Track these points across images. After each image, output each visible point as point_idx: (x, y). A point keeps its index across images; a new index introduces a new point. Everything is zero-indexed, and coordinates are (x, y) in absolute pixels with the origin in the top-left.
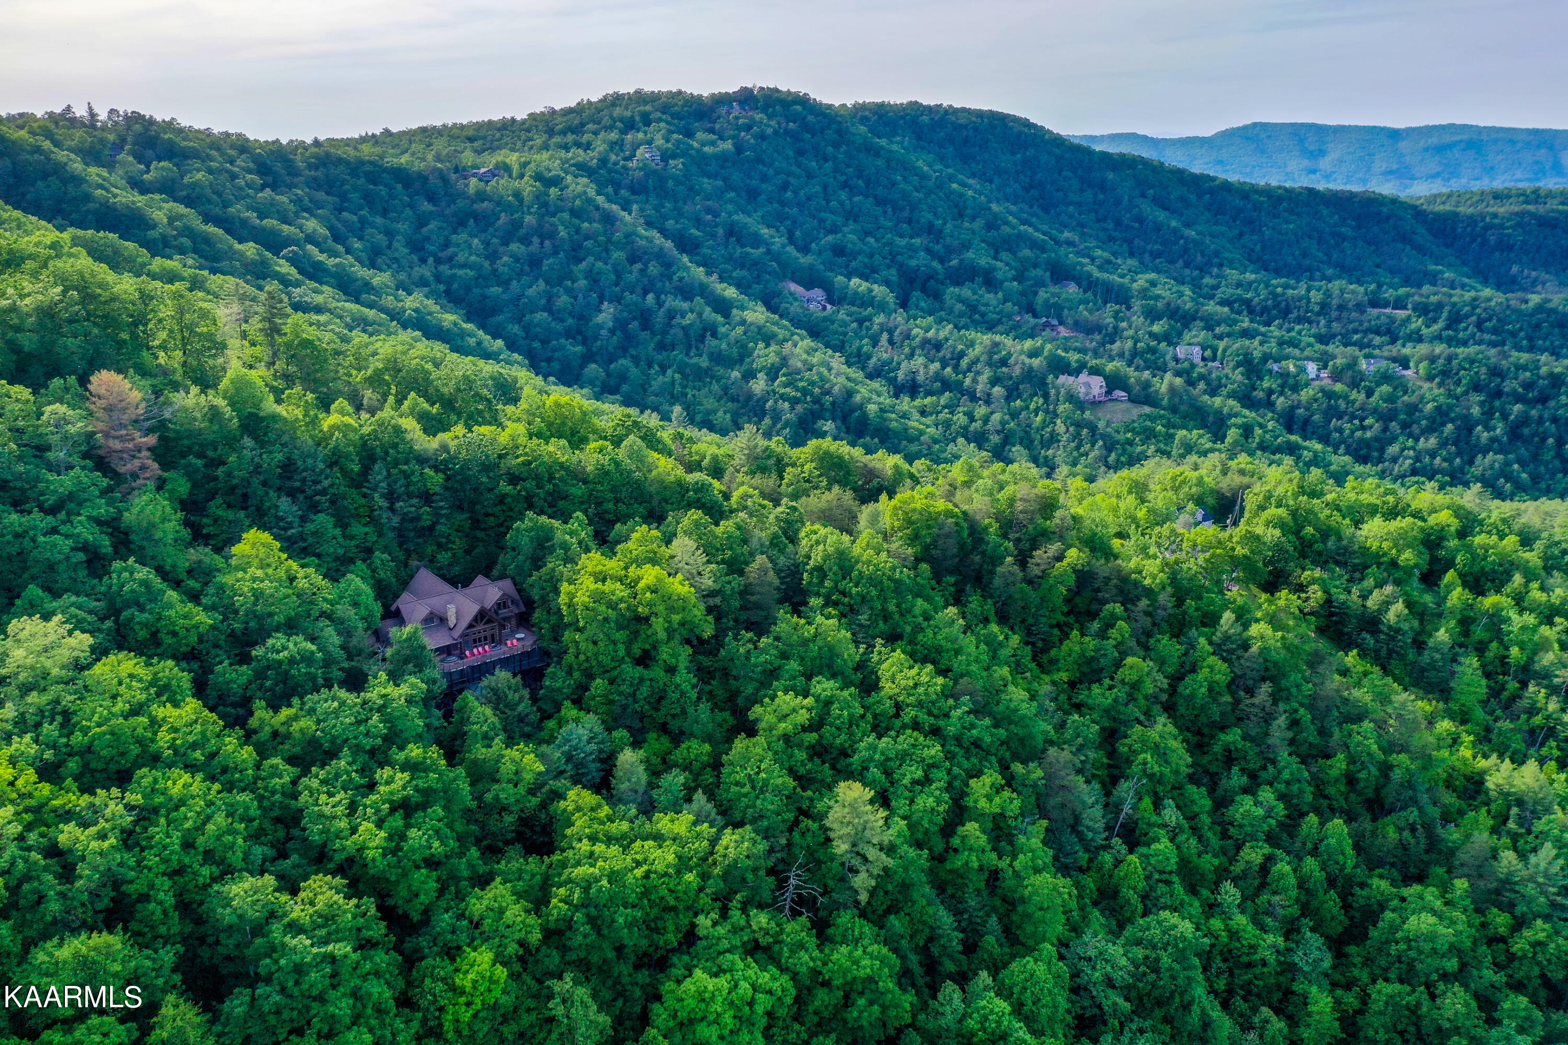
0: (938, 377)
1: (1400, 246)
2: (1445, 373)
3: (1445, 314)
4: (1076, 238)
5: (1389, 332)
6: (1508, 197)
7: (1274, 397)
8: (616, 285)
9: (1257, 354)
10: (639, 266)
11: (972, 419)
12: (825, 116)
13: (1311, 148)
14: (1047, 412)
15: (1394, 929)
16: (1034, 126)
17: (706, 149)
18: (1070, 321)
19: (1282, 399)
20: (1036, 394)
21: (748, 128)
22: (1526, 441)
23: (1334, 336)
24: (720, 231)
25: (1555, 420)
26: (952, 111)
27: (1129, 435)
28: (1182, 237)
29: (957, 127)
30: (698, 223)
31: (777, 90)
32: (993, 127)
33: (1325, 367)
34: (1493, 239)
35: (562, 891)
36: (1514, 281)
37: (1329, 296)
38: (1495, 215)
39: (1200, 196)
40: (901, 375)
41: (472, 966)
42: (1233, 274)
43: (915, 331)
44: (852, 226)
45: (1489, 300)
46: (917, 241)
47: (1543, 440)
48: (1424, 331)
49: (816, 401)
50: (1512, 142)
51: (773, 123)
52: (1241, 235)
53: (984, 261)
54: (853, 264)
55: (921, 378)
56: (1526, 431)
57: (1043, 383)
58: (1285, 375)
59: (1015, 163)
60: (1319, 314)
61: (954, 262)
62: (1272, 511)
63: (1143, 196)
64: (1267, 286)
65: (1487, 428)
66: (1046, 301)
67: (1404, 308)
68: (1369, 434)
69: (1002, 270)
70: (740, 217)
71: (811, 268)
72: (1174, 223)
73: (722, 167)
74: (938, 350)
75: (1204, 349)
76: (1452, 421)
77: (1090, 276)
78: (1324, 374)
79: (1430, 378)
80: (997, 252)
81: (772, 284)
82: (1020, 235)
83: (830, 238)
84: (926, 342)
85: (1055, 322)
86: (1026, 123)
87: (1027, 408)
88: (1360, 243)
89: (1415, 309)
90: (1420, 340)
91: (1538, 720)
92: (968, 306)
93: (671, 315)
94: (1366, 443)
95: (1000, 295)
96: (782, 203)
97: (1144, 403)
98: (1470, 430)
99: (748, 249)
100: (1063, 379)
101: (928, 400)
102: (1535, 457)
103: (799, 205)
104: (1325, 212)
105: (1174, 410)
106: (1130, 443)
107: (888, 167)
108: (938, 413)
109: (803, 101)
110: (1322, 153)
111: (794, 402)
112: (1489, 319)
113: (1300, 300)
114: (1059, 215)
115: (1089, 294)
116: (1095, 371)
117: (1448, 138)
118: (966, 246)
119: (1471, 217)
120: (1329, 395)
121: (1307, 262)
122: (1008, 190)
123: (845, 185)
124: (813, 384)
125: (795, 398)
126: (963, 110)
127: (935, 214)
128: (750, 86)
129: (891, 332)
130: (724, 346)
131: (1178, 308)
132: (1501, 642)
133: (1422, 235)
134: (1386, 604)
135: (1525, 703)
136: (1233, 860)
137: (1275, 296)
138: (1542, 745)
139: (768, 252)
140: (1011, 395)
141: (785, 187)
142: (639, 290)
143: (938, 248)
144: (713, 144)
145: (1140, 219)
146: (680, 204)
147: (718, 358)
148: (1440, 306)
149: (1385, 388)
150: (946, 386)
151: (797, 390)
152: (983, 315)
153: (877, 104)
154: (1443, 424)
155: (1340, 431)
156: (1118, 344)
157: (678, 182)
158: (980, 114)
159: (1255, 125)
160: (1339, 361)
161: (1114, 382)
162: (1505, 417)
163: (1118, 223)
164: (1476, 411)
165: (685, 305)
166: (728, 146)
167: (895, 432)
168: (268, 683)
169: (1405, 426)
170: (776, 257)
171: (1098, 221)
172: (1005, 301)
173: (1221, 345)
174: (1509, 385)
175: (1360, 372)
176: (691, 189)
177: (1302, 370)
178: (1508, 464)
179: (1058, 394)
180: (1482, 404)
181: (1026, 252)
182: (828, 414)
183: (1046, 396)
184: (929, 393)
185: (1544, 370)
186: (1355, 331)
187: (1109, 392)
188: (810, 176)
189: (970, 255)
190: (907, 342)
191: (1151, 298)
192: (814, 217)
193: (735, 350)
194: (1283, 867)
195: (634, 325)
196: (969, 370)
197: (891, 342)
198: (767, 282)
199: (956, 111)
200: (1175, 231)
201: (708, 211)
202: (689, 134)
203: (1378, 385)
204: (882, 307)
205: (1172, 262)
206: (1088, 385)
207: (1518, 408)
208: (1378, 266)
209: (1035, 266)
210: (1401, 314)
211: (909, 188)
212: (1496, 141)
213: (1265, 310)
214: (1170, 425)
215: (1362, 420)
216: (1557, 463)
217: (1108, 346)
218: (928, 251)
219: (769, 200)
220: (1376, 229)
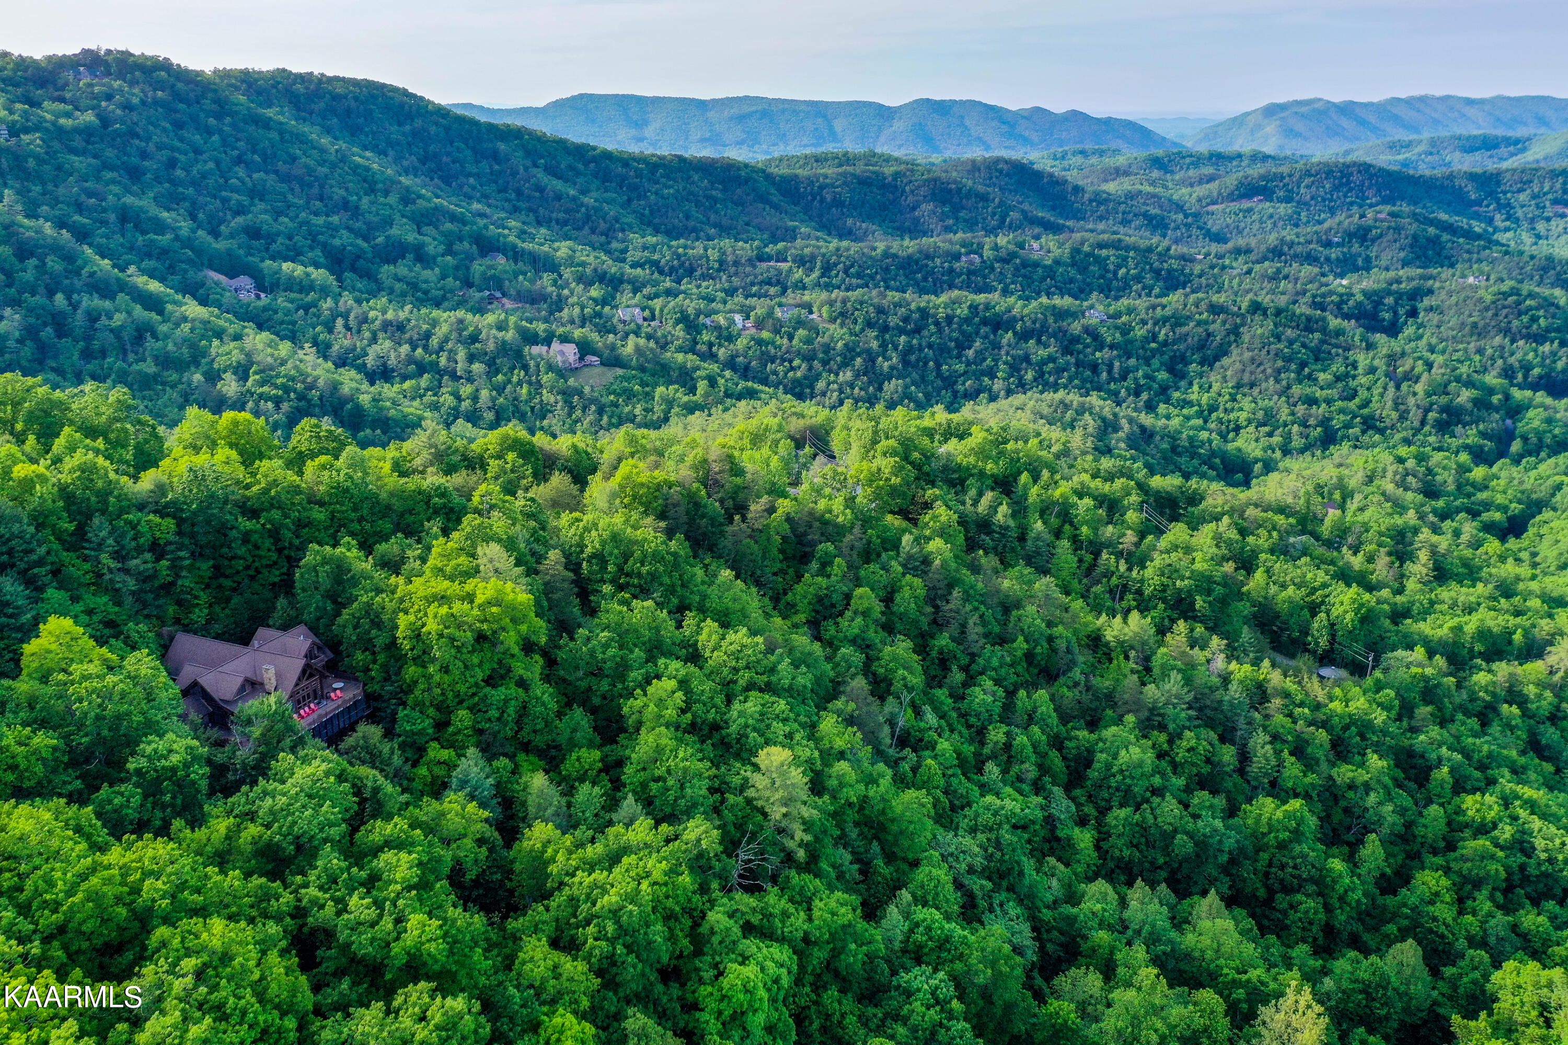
0: (410, 360)
1: (761, 206)
2: (843, 314)
3: (819, 264)
4: (488, 211)
5: (778, 282)
6: (826, 160)
7: (714, 349)
8: (9, 286)
9: (690, 311)
10: (33, 262)
11: (459, 398)
12: (197, 84)
13: (635, 117)
14: (530, 383)
15: (1109, 766)
16: (414, 96)
17: (62, 121)
18: (513, 292)
19: (723, 350)
20: (514, 368)
21: (109, 97)
22: (915, 366)
23: (736, 290)
24: (112, 217)
25: (930, 346)
26: (323, 80)
27: (612, 397)
28: (582, 205)
29: (335, 97)
30: (80, 208)
31: (128, 54)
32: (373, 96)
33: (748, 318)
34: (829, 198)
35: (591, 929)
36: (850, 232)
37: (724, 253)
38: (826, 177)
39: (586, 164)
40: (370, 361)
41: (561, 1032)
42: (636, 239)
43: (372, 314)
44: (261, 206)
45: (848, 249)
46: (335, 219)
47: (926, 364)
48: (806, 280)
49: (301, 397)
50: (795, 112)
51: (136, 91)
52: (629, 201)
53: (411, 237)
54: (274, 247)
55: (392, 362)
56: (913, 358)
57: (519, 355)
58: (718, 328)
59: (404, 134)
60: (719, 270)
61: (380, 240)
62: (884, 444)
63: (536, 165)
64: (670, 247)
65: (886, 359)
66: (484, 274)
67: (785, 260)
68: (799, 374)
69: (433, 246)
70: (129, 200)
71: (229, 253)
72: (572, 192)
73: (88, 142)
74: (403, 332)
75: (643, 309)
76: (859, 355)
77: (514, 247)
78: (749, 324)
79: (833, 320)
80: (419, 228)
81: (191, 274)
82: (436, 208)
83: (240, 219)
84: (386, 325)
85: (498, 295)
86: (405, 93)
87: (509, 382)
88: (730, 205)
89: (794, 261)
90: (804, 288)
91: (1114, 580)
92: (408, 284)
93: (93, 317)
94: (797, 382)
95: (437, 270)
96: (173, 182)
97: (615, 366)
98: (873, 361)
99: (152, 236)
100: (536, 350)
101: (408, 384)
102: (923, 378)
103: (194, 183)
104: (696, 177)
105: (643, 369)
106: (615, 405)
107: (282, 140)
108: (421, 397)
109: (166, 65)
110: (646, 123)
111: (277, 402)
112: (852, 266)
113: (700, 258)
114: (461, 187)
115: (520, 264)
116: (565, 339)
117: (747, 109)
118: (388, 222)
119: (808, 178)
120: (760, 342)
121: (691, 224)
122: (405, 163)
123: (239, 161)
124: (293, 379)
125: (276, 396)
126: (337, 79)
127: (347, 189)
128: (93, 47)
129: (345, 317)
130: (170, 347)
131: (605, 273)
132: (1071, 524)
133: (776, 197)
134: (994, 509)
135: (1100, 570)
136: (982, 743)
137: (679, 256)
138: (1122, 599)
139: (177, 238)
140: (493, 368)
141: (172, 164)
142: (42, 290)
143: (358, 225)
144: (68, 115)
145: (541, 189)
146: (50, 187)
147: (165, 361)
148: (813, 258)
149: (802, 332)
150: (422, 369)
151: (276, 387)
152: (426, 292)
153: (241, 71)
154: (853, 359)
155: (775, 373)
156: (566, 311)
157: (40, 161)
158: (355, 83)
159: (582, 96)
160: (760, 311)
161: (585, 349)
162: (896, 348)
163: (519, 193)
164: (875, 345)
165: (107, 304)
166: (89, 117)
167: (394, 420)
168: (168, 797)
169: (825, 363)
170: (188, 243)
171: (500, 192)
172: (443, 277)
173: (657, 304)
174: (893, 321)
175: (779, 320)
176: (59, 168)
177: (733, 322)
178: (906, 387)
179: (538, 366)
180: (877, 338)
181: (448, 226)
182: (317, 410)
183: (525, 367)
184: (405, 378)
185: (913, 306)
186: (753, 284)
187: (581, 359)
188: (197, 151)
189: (395, 231)
190: (365, 327)
191: (579, 265)
192: (215, 197)
193: (185, 350)
194: (1021, 739)
195: (48, 333)
196: (441, 349)
197: (348, 328)
198: (186, 271)
199: (331, 80)
200: (574, 199)
201: (90, 194)
202: (34, 103)
203: (796, 329)
204: (325, 291)
205: (579, 229)
206: (562, 353)
207: (903, 339)
208: (747, 224)
209: (461, 239)
210: (784, 266)
211: (312, 163)
212: (783, 111)
213: (672, 270)
214: (643, 384)
215: (791, 361)
216: (939, 382)
217: (557, 315)
218: (349, 229)
219: (158, 180)
220: (739, 191)
